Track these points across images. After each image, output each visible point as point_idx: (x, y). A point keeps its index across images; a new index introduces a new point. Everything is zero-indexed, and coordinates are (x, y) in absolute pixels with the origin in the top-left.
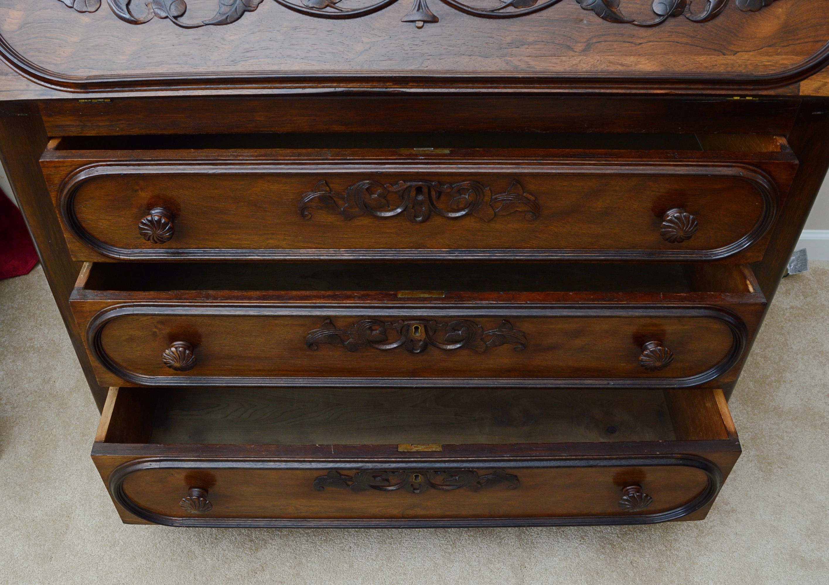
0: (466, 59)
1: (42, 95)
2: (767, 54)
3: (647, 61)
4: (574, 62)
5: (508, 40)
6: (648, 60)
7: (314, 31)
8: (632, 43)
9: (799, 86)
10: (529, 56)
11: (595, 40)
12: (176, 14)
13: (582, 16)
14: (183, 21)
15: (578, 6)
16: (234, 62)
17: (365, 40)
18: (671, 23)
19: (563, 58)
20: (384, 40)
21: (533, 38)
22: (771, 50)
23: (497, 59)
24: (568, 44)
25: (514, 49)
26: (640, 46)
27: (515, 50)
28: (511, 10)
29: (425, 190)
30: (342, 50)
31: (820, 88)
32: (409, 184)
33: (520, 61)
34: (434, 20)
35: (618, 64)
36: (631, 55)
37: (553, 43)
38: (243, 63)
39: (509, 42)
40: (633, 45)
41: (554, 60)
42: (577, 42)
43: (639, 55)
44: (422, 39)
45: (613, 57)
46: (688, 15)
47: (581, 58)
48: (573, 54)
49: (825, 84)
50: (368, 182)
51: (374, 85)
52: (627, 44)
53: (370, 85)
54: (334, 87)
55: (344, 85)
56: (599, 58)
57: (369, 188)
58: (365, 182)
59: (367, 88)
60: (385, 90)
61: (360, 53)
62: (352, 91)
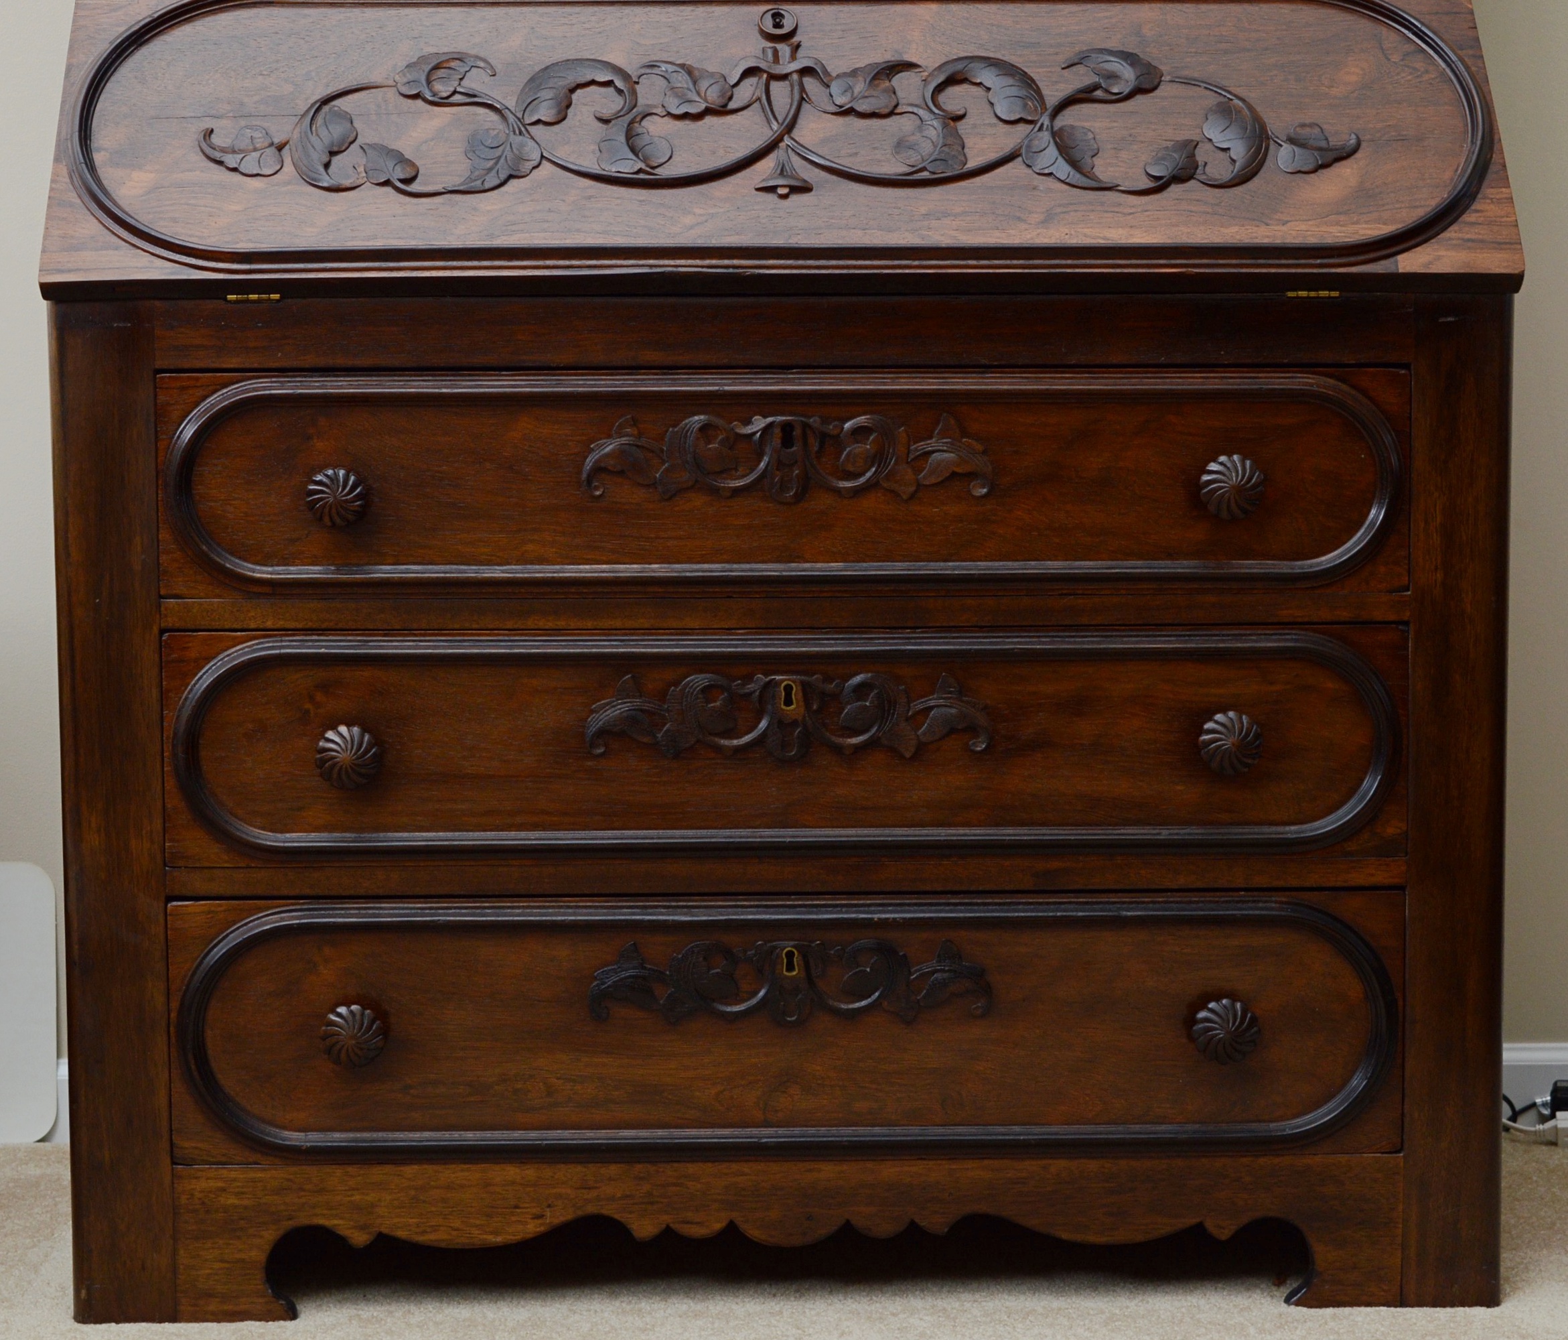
0: (860, 232)
2: (1338, 223)
3: (1144, 234)
4: (1029, 237)
5: (923, 210)
6: (1146, 232)
7: (619, 201)
8: (1117, 212)
9: (1396, 262)
10: (957, 230)
11: (1059, 210)
12: (402, 176)
13: (1035, 183)
14: (414, 188)
15: (1029, 171)
16: (491, 236)
17: (698, 211)
18: (1177, 189)
19: (1011, 231)
20: (728, 211)
21: (962, 209)
22: (1342, 218)
23: (907, 234)
24: (1018, 214)
25: (934, 221)
26: (1131, 216)
27: (934, 223)
28: (925, 175)
29: (798, 433)
30: (663, 223)
31: (1430, 263)
32: (771, 420)
33: (942, 235)
34: (804, 188)
36: (1118, 227)
37: (993, 213)
38: (505, 238)
39: (924, 212)
40: (1120, 215)
41: (997, 233)
42: (1030, 212)
43: (1131, 227)
44: (787, 211)
45: (1091, 230)
46: (1202, 178)
47: (1039, 231)
48: (1026, 226)
49: (1439, 258)
50: (702, 417)
51: (714, 262)
52: (1110, 215)
53: (707, 262)
54: (651, 266)
55: (666, 262)
56: (1067, 231)
57: (705, 428)
58: (696, 418)
59: (702, 267)
60: (731, 270)
61: (692, 227)
62: (678, 273)
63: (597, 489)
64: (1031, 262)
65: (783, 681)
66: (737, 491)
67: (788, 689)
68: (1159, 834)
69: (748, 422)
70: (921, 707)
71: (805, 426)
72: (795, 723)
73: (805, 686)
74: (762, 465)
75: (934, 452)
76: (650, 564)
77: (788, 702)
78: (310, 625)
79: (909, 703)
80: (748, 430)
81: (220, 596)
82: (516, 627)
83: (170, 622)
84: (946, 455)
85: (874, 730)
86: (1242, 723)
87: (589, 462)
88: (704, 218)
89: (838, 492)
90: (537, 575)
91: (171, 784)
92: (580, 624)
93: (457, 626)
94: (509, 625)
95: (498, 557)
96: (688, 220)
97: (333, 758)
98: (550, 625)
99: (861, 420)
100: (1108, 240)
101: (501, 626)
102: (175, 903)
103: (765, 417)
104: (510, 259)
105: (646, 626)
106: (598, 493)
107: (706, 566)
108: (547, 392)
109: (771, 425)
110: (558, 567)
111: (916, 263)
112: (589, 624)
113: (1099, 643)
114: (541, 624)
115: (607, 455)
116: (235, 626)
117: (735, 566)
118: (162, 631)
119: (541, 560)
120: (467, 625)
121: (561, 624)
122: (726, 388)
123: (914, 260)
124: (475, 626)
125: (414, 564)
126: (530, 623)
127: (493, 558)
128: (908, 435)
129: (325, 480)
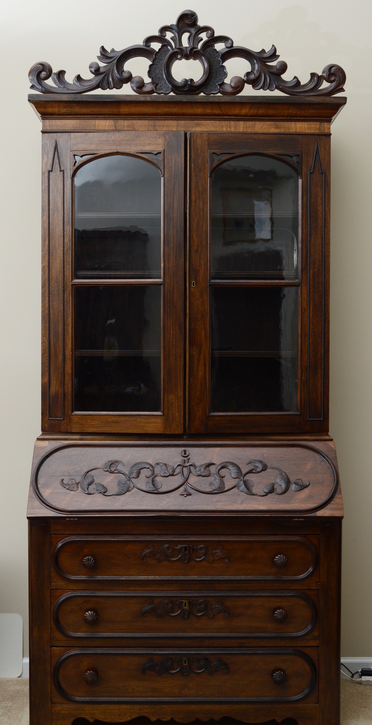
0: (201, 506)
1: (55, 515)
2: (304, 504)
3: (262, 506)
4: (238, 507)
5: (215, 500)
7: (150, 498)
8: (257, 501)
9: (316, 513)
10: (222, 505)
11: (244, 500)
12: (104, 491)
13: (239, 493)
14: (106, 494)
15: (238, 490)
16: (123, 506)
17: (167, 500)
18: (270, 495)
19: (234, 505)
20: (173, 500)
21: (223, 500)
22: (305, 502)
24: (235, 501)
26: (260, 502)
27: (217, 504)
28: (216, 491)
29: (188, 548)
30: (159, 503)
31: (323, 514)
32: (182, 546)
33: (218, 507)
34: (190, 495)
35: (252, 507)
36: (257, 505)
37: (230, 501)
38: (126, 507)
41: (231, 506)
42: (238, 501)
43: (260, 505)
44: (186, 500)
46: (275, 492)
47: (240, 505)
48: (237, 505)
49: (325, 513)
50: (167, 545)
51: (170, 513)
52: (255, 501)
53: (169, 513)
54: (157, 514)
55: (160, 513)
56: (246, 505)
57: (168, 548)
58: (166, 545)
59: (167, 514)
60: (174, 515)
61: (165, 504)
62: (162, 515)
63: (145, 560)
64: (238, 513)
65: (184, 601)
66: (174, 561)
67: (185, 603)
68: (265, 635)
69: (177, 546)
70: (214, 607)
71: (189, 547)
72: (187, 610)
73: (189, 603)
74: (180, 556)
75: (217, 553)
76: (156, 576)
77: (185, 606)
78: (83, 589)
79: (211, 606)
80: (177, 548)
81: (64, 582)
83: (53, 588)
84: (220, 553)
85: (204, 612)
86: (283, 612)
87: (144, 553)
88: (168, 502)
89: (196, 561)
90: (131, 579)
91: (52, 622)
92: (141, 589)
93: (114, 589)
94: (126, 589)
95: (123, 574)
96: (165, 502)
97: (87, 618)
98: (134, 589)
99: (202, 546)
100: (254, 508)
101: (124, 589)
102: (53, 648)
103: (181, 545)
104: (127, 512)
105: (155, 589)
106: (145, 561)
107: (168, 577)
108: (134, 540)
110: (136, 577)
111: (213, 514)
112: (143, 589)
113: (252, 594)
114: (132, 589)
115: (147, 553)
116: (67, 589)
117: (174, 577)
118: (51, 590)
119: (132, 575)
120: (116, 589)
121: (137, 589)
122: (173, 539)
123: (213, 513)
124: (118, 589)
126: (130, 589)
128: (212, 549)
129: (87, 559)
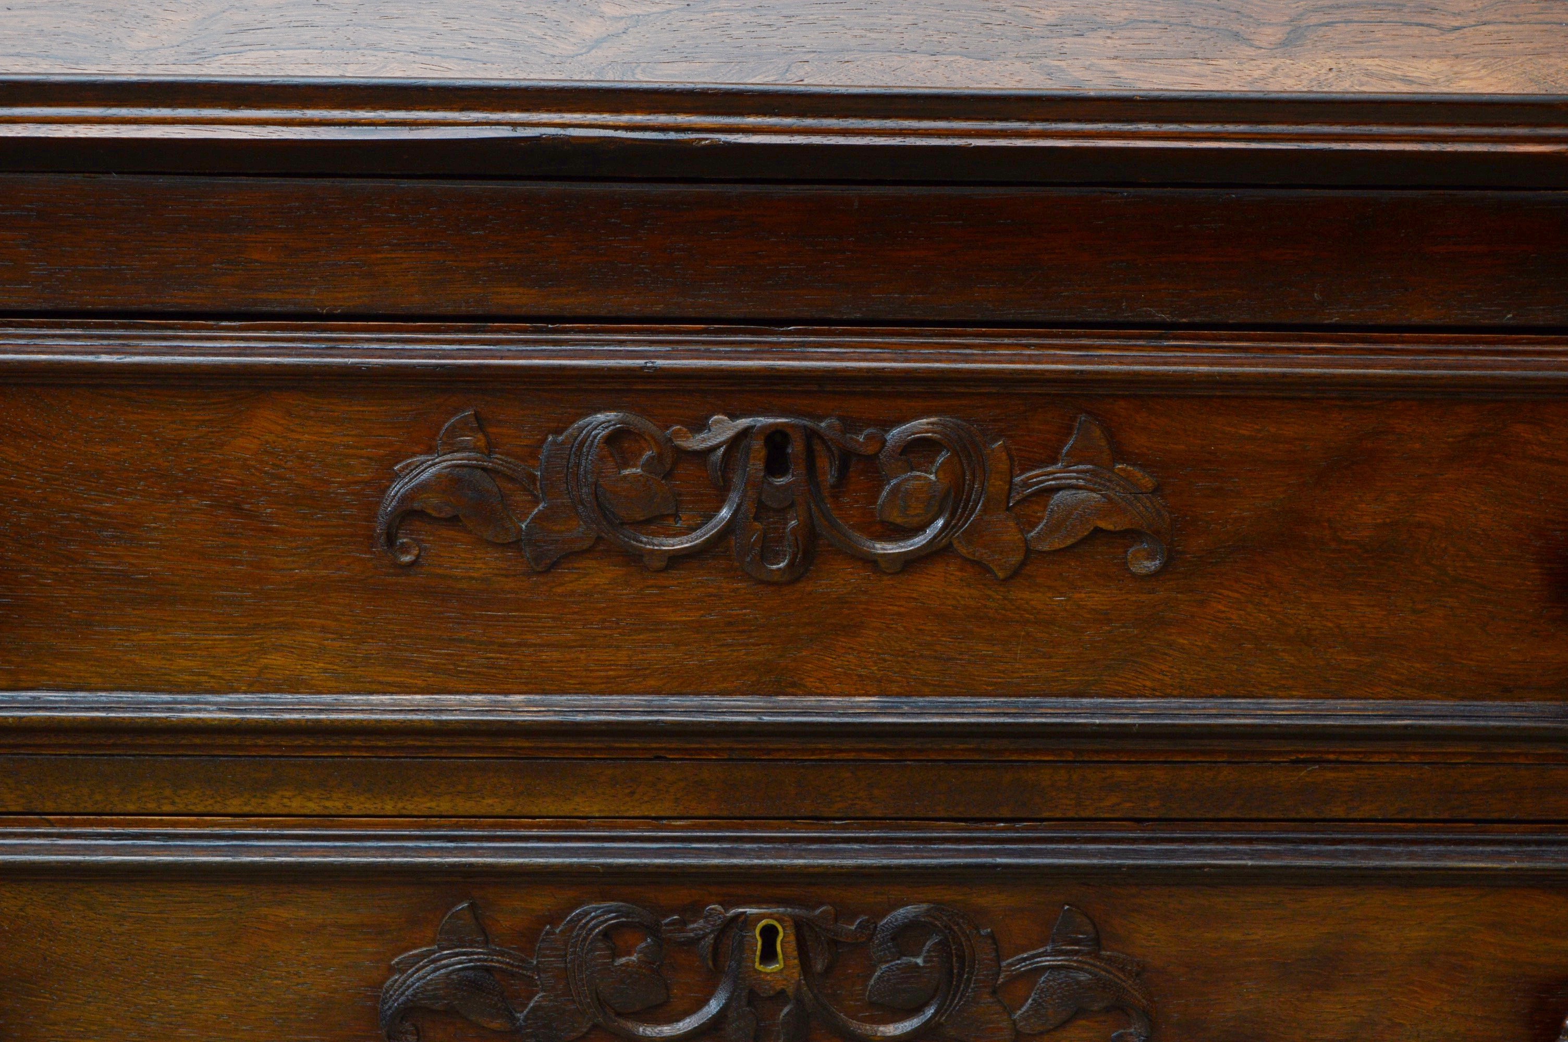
0: (925, 61)
3: (1483, 72)
4: (1257, 74)
5: (1050, 16)
6: (1484, 67)
8: (1429, 25)
10: (1116, 58)
11: (1314, 19)
16: (199, 55)
19: (1221, 62)
20: (669, 11)
21: (1125, 14)
23: (1018, 64)
24: (1235, 27)
25: (1070, 40)
26: (1456, 34)
27: (1071, 43)
29: (796, 448)
30: (539, 34)
32: (744, 422)
33: (1087, 68)
35: (1394, 78)
36: (1431, 57)
37: (1187, 24)
38: (227, 59)
39: (1052, 20)
40: (1434, 31)
41: (1194, 67)
42: (1259, 24)
43: (1457, 56)
44: (785, 12)
45: (1377, 61)
47: (1277, 62)
48: (1252, 52)
50: (612, 415)
51: (639, 118)
52: (1416, 30)
53: (625, 118)
54: (514, 125)
55: (545, 117)
56: (1331, 63)
57: (615, 438)
58: (601, 417)
59: (616, 128)
60: (672, 136)
61: (598, 43)
62: (569, 140)
63: (405, 549)
64: (1262, 128)
65: (763, 916)
66: (676, 559)
67: (769, 934)
69: (700, 425)
70: (1023, 967)
71: (811, 435)
72: (780, 997)
73: (799, 926)
74: (725, 513)
75: (1057, 489)
76: (507, 693)
77: (769, 955)
79: (999, 959)
80: (697, 442)
82: (246, 809)
84: (1083, 494)
85: (930, 1012)
87: (397, 489)
88: (621, 25)
89: (873, 562)
90: (287, 716)
92: (371, 807)
93: (131, 808)
94: (234, 805)
95: (213, 677)
96: (590, 29)
98: (312, 807)
99: (921, 425)
100: (1411, 82)
101: (218, 808)
103: (733, 416)
104: (235, 104)
105: (499, 810)
106: (407, 559)
107: (615, 699)
108: (306, 366)
109: (745, 433)
110: (328, 698)
111: (1038, 126)
112: (389, 808)
113: (1366, 855)
114: (296, 805)
115: (423, 487)
117: (672, 700)
119: (294, 685)
120: (152, 806)
121: (335, 805)
122: (660, 363)
123: (1033, 121)
124: (167, 808)
125: (49, 688)
126: (273, 804)
127: (203, 679)
128: (1011, 458)
